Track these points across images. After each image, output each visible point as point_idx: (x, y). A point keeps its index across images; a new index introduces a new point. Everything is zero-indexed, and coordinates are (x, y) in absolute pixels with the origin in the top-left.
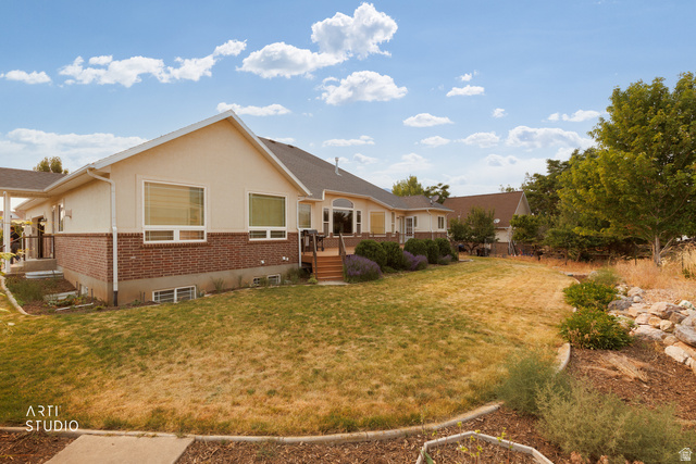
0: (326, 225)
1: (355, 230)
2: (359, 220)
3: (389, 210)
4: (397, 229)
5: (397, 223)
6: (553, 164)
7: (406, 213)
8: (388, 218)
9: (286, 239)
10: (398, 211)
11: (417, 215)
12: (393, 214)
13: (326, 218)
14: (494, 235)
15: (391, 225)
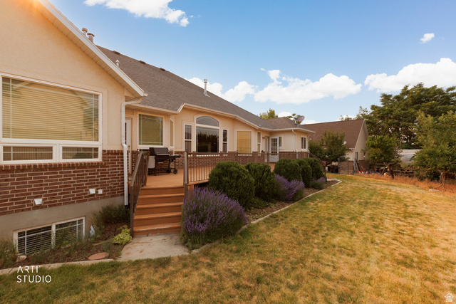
0: (188, 144)
1: (221, 149)
2: (225, 139)
3: (255, 129)
4: (263, 148)
5: (263, 143)
6: (386, 98)
7: (271, 133)
8: (254, 136)
9: (99, 159)
10: (264, 131)
11: (282, 136)
12: (259, 134)
13: (188, 136)
14: (344, 154)
15: (256, 145)
